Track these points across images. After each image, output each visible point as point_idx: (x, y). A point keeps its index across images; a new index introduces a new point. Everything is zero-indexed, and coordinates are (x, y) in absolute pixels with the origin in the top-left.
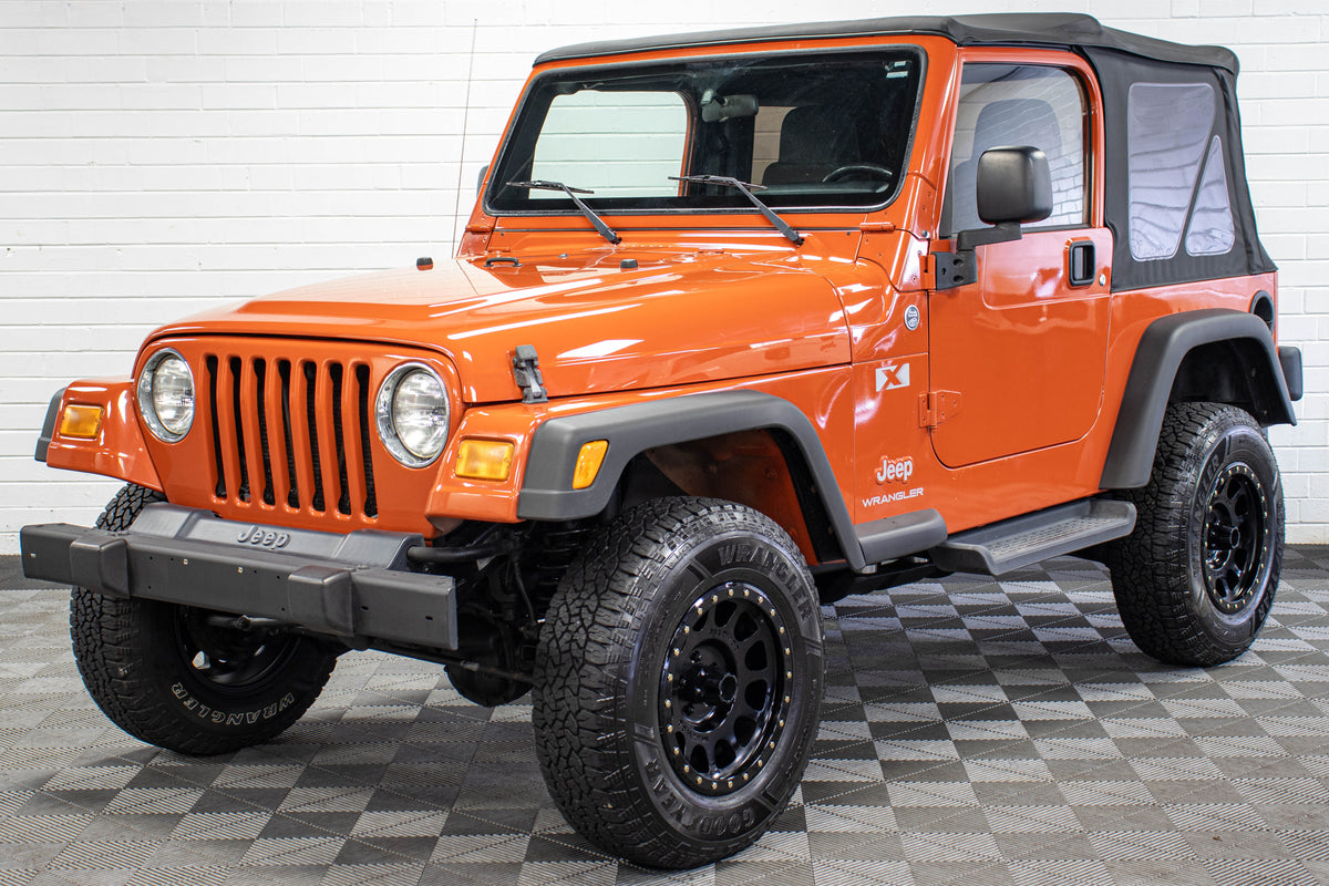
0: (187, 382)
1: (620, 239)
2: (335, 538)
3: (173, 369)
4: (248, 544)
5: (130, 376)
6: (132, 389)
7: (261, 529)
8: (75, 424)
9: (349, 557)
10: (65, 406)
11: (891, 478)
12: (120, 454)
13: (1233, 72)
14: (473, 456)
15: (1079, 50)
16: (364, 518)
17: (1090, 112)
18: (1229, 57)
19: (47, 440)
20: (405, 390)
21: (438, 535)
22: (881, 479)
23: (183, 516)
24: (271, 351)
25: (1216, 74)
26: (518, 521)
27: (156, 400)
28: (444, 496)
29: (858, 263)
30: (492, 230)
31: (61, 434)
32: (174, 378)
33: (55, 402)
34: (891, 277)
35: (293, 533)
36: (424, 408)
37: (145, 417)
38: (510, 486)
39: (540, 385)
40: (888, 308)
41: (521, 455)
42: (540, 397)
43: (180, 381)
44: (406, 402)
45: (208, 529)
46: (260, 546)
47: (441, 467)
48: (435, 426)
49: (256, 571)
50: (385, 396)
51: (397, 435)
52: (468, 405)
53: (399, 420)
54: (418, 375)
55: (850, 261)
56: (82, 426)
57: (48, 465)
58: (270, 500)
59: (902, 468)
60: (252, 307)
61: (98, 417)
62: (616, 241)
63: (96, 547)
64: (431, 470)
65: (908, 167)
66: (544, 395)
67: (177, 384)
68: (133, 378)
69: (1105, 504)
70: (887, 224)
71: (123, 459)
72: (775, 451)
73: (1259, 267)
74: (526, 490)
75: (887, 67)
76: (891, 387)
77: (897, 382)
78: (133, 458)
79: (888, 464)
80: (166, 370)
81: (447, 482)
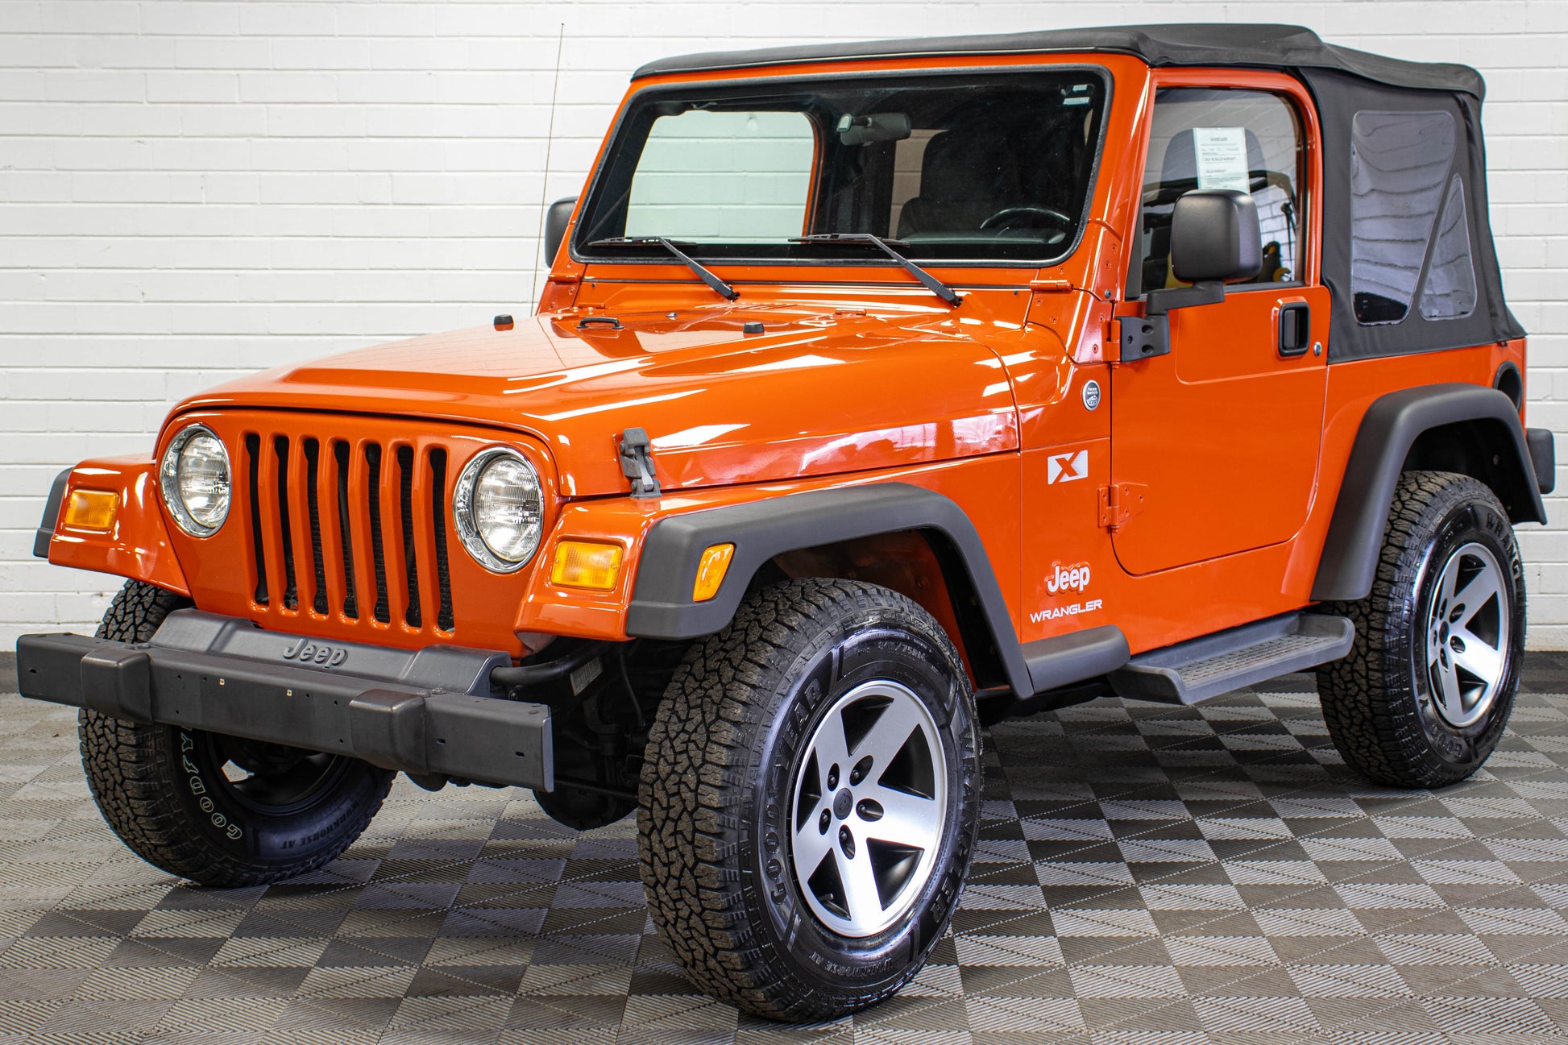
0: (222, 464)
1: (738, 294)
2: (403, 656)
3: (205, 449)
4: (297, 661)
5: (151, 456)
6: (153, 471)
7: (311, 644)
8: (83, 514)
9: (422, 678)
10: (71, 491)
11: (1064, 587)
12: (137, 550)
13: (1478, 97)
14: (572, 560)
15: (1294, 72)
16: (438, 632)
17: (1305, 144)
18: (1473, 78)
19: (48, 531)
20: (488, 481)
21: (528, 653)
22: (1052, 589)
23: (216, 626)
24: (326, 430)
25: (1457, 100)
26: (627, 639)
27: (183, 486)
28: (536, 607)
29: (1028, 329)
30: (581, 279)
31: (65, 525)
32: (205, 459)
33: (58, 486)
34: (1067, 346)
35: (351, 649)
36: (511, 502)
37: (169, 506)
38: (617, 597)
39: (652, 476)
40: (1063, 383)
41: (631, 561)
42: (652, 490)
43: (212, 463)
44: (491, 494)
45: (246, 642)
46: (311, 663)
47: (534, 573)
48: (526, 523)
49: (308, 694)
50: (464, 486)
51: (478, 533)
52: (567, 500)
53: (482, 515)
54: (505, 462)
55: (1018, 326)
56: (91, 516)
57: (51, 562)
58: (322, 608)
59: (1079, 577)
60: (301, 376)
61: (112, 504)
62: (733, 297)
63: (112, 663)
64: (522, 576)
65: (1088, 212)
66: (657, 489)
67: (207, 467)
68: (154, 458)
69: (1316, 620)
70: (1064, 282)
71: (142, 555)
72: (928, 556)
73: (1505, 333)
74: (636, 603)
75: (1063, 92)
76: (1066, 478)
77: (1072, 473)
78: (154, 555)
79: (1061, 572)
80: (196, 450)
81: (540, 590)
